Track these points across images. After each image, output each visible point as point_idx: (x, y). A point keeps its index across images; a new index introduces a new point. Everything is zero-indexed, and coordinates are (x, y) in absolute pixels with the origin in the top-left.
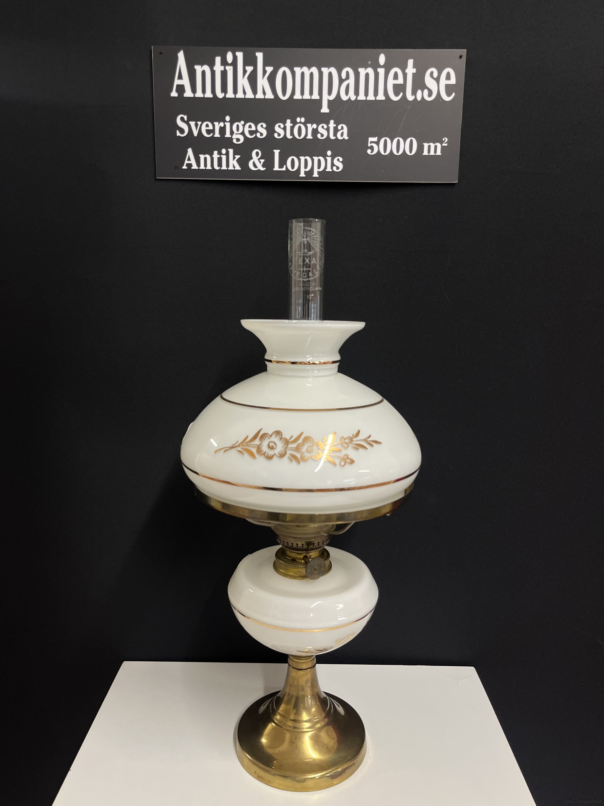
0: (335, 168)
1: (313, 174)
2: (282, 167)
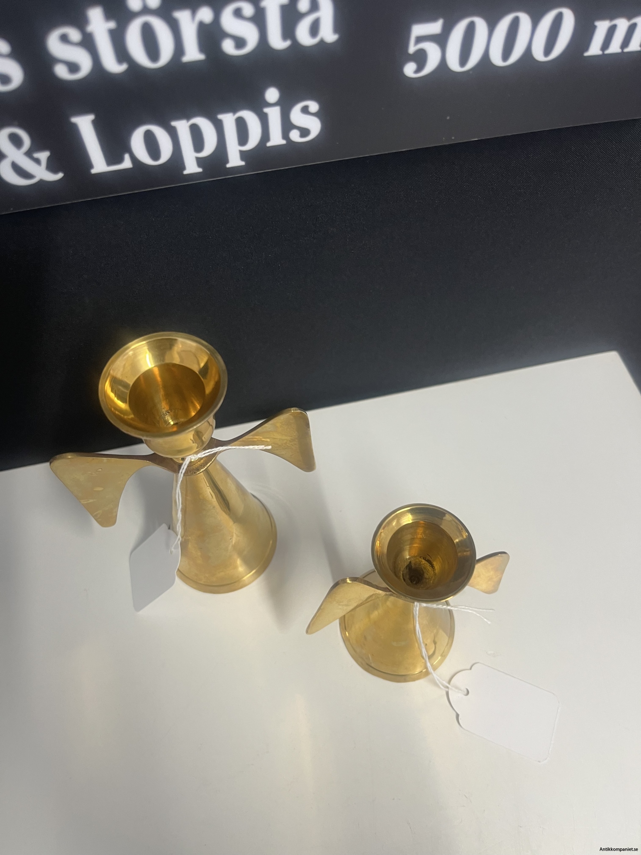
0: (295, 136)
1: (227, 161)
2: (120, 160)
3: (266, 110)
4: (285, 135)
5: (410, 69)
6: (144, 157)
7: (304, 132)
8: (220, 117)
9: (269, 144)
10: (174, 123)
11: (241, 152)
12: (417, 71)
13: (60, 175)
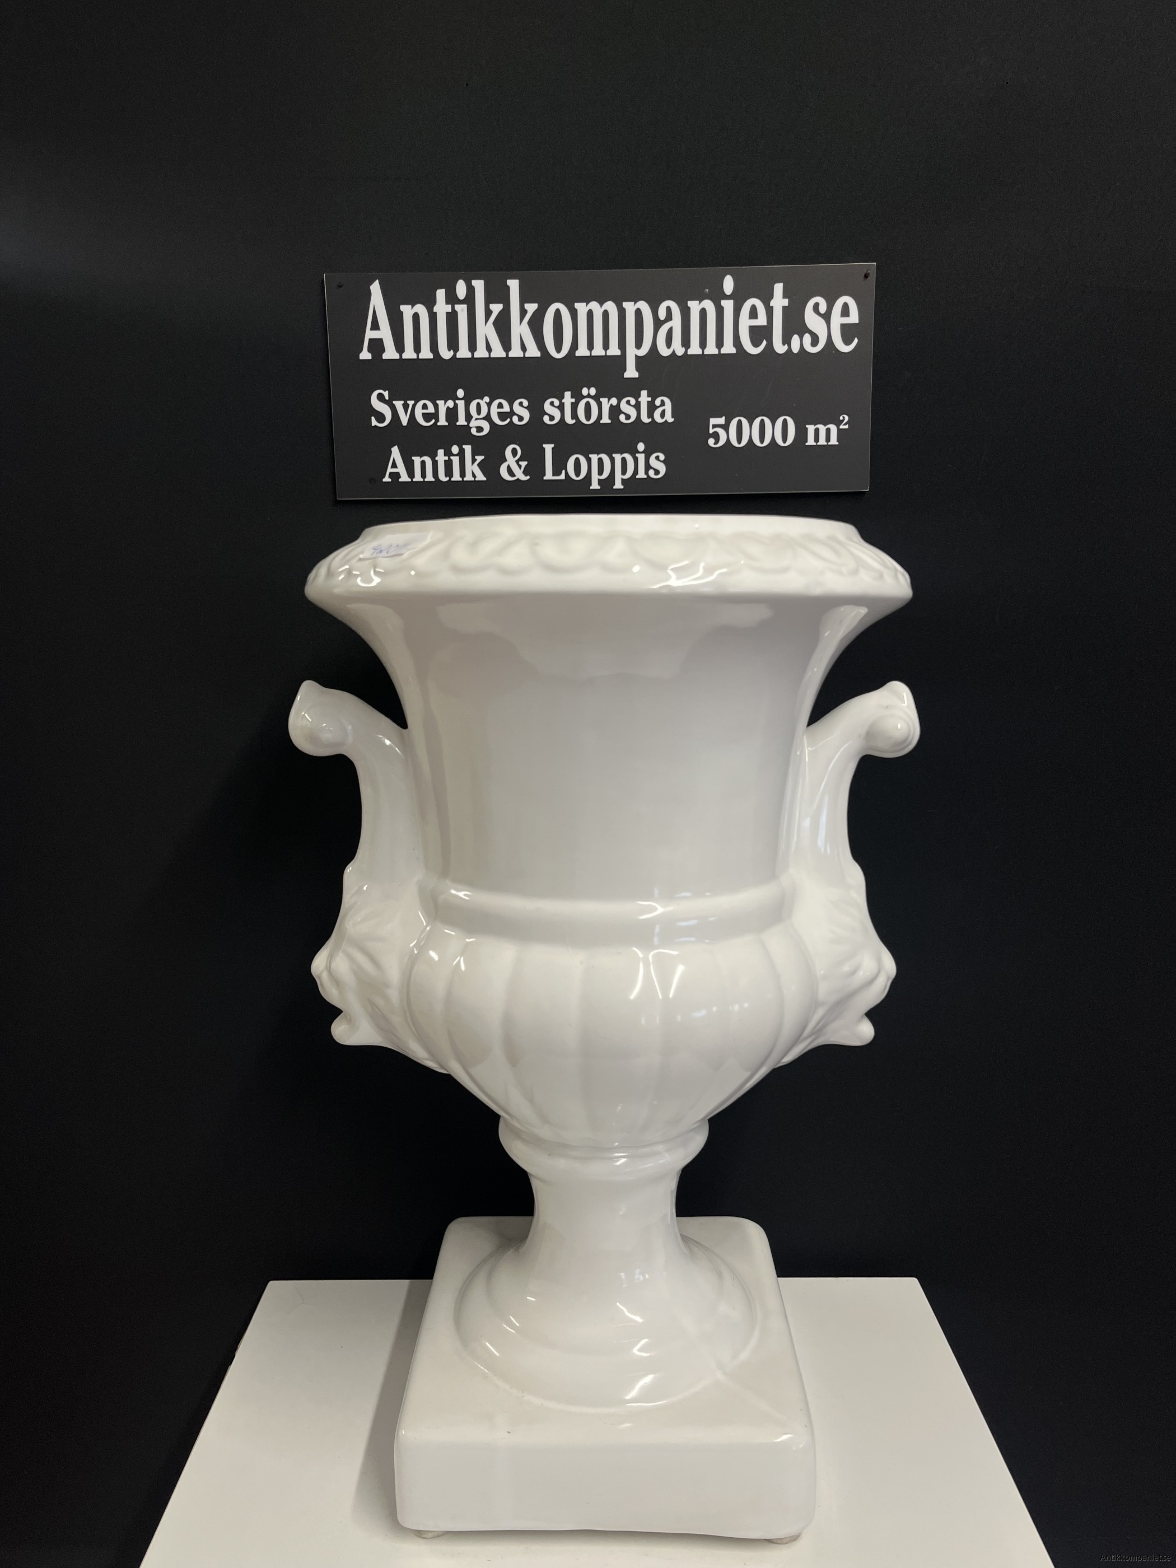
0: (651, 473)
1: (614, 484)
2: (559, 474)
3: (637, 455)
4: (646, 473)
5: (711, 442)
6: (572, 475)
7: (657, 472)
8: (614, 455)
9: (637, 477)
10: (590, 456)
11: (622, 479)
12: (715, 444)
13: (528, 477)
